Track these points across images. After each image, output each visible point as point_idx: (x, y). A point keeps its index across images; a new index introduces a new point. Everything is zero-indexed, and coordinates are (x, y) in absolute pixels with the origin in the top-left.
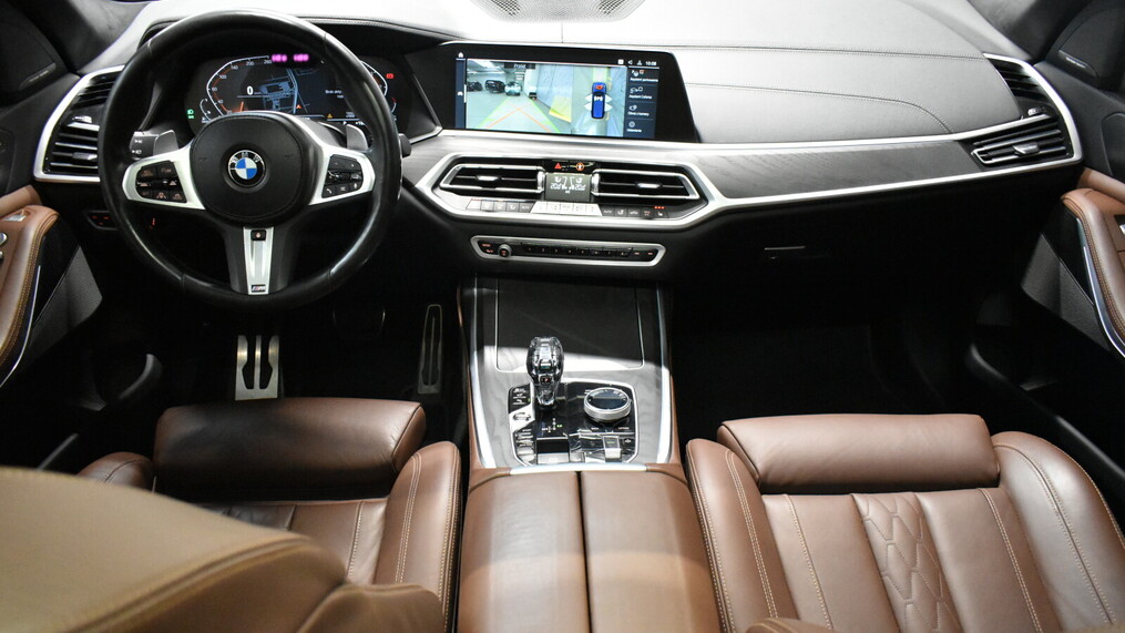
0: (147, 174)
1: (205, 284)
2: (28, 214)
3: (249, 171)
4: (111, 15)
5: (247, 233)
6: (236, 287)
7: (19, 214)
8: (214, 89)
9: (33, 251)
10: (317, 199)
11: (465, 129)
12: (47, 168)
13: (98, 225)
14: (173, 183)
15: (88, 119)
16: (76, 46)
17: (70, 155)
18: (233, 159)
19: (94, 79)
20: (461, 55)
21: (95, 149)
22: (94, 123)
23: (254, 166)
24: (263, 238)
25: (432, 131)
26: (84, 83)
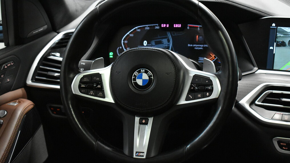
0: (85, 80)
1: (108, 148)
2: (19, 102)
3: (144, 81)
4: (78, 5)
5: (137, 119)
6: (126, 152)
7: (15, 102)
8: (126, 42)
9: (18, 122)
10: (183, 102)
11: (273, 70)
12: (34, 79)
13: (53, 113)
14: (99, 86)
15: (58, 54)
16: (59, 18)
17: (46, 73)
18: (136, 73)
19: (65, 34)
20: (274, 25)
21: (59, 70)
22: (61, 57)
23: (147, 78)
24: (146, 123)
25: (251, 70)
26: (59, 37)
